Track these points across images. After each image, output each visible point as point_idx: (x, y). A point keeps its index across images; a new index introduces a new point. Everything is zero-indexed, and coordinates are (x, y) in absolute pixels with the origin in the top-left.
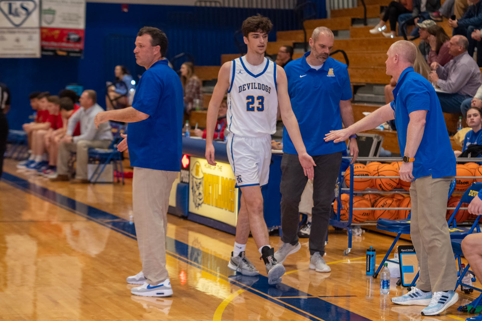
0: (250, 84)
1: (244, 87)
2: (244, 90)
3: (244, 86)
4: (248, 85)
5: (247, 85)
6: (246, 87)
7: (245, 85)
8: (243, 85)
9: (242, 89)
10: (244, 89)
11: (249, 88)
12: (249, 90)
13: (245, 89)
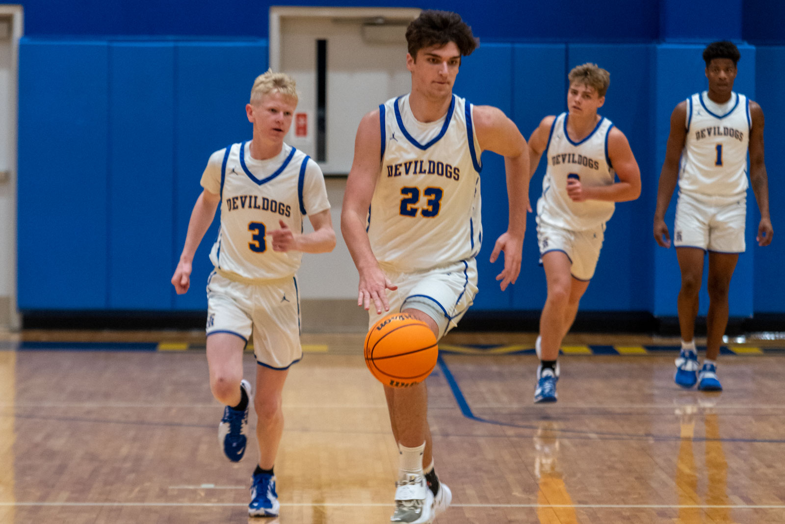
0: (410, 163)
1: (398, 169)
5: (403, 165)
6: (402, 169)
8: (396, 166)
9: (394, 173)
10: (398, 173)
11: (407, 172)
12: (407, 175)
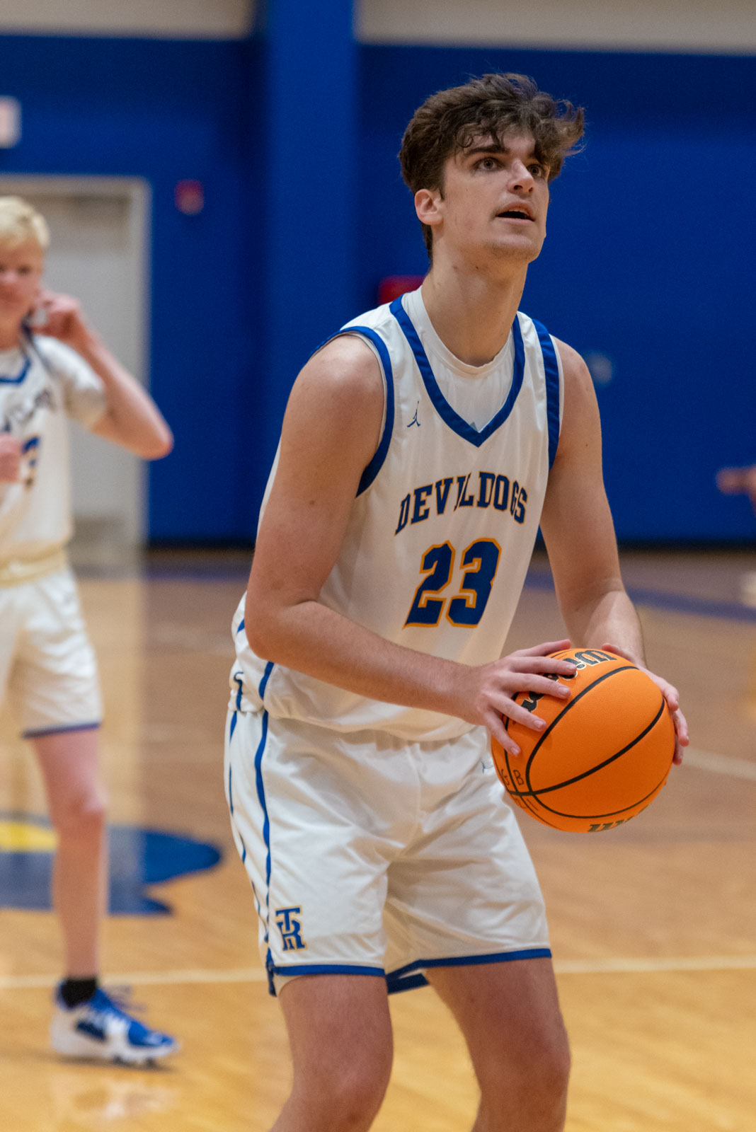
0: (448, 482)
1: (424, 503)
2: (417, 519)
3: (423, 495)
4: (442, 488)
5: (434, 491)
6: (431, 501)
7: (428, 489)
8: (418, 492)
9: (411, 515)
10: (422, 513)
11: (441, 509)
12: (441, 516)
13: (427, 512)
